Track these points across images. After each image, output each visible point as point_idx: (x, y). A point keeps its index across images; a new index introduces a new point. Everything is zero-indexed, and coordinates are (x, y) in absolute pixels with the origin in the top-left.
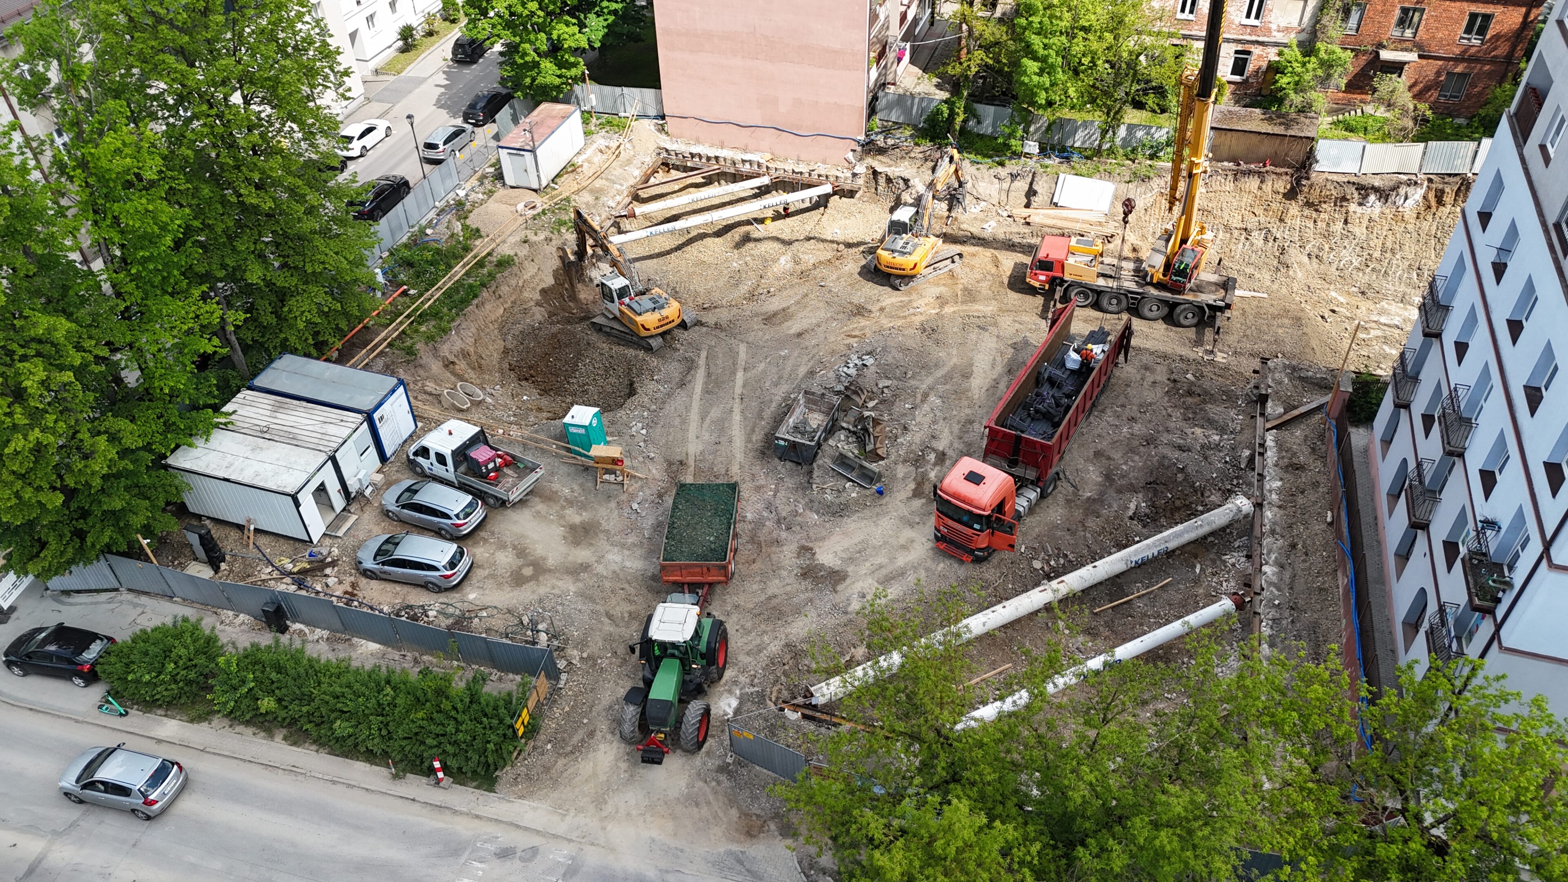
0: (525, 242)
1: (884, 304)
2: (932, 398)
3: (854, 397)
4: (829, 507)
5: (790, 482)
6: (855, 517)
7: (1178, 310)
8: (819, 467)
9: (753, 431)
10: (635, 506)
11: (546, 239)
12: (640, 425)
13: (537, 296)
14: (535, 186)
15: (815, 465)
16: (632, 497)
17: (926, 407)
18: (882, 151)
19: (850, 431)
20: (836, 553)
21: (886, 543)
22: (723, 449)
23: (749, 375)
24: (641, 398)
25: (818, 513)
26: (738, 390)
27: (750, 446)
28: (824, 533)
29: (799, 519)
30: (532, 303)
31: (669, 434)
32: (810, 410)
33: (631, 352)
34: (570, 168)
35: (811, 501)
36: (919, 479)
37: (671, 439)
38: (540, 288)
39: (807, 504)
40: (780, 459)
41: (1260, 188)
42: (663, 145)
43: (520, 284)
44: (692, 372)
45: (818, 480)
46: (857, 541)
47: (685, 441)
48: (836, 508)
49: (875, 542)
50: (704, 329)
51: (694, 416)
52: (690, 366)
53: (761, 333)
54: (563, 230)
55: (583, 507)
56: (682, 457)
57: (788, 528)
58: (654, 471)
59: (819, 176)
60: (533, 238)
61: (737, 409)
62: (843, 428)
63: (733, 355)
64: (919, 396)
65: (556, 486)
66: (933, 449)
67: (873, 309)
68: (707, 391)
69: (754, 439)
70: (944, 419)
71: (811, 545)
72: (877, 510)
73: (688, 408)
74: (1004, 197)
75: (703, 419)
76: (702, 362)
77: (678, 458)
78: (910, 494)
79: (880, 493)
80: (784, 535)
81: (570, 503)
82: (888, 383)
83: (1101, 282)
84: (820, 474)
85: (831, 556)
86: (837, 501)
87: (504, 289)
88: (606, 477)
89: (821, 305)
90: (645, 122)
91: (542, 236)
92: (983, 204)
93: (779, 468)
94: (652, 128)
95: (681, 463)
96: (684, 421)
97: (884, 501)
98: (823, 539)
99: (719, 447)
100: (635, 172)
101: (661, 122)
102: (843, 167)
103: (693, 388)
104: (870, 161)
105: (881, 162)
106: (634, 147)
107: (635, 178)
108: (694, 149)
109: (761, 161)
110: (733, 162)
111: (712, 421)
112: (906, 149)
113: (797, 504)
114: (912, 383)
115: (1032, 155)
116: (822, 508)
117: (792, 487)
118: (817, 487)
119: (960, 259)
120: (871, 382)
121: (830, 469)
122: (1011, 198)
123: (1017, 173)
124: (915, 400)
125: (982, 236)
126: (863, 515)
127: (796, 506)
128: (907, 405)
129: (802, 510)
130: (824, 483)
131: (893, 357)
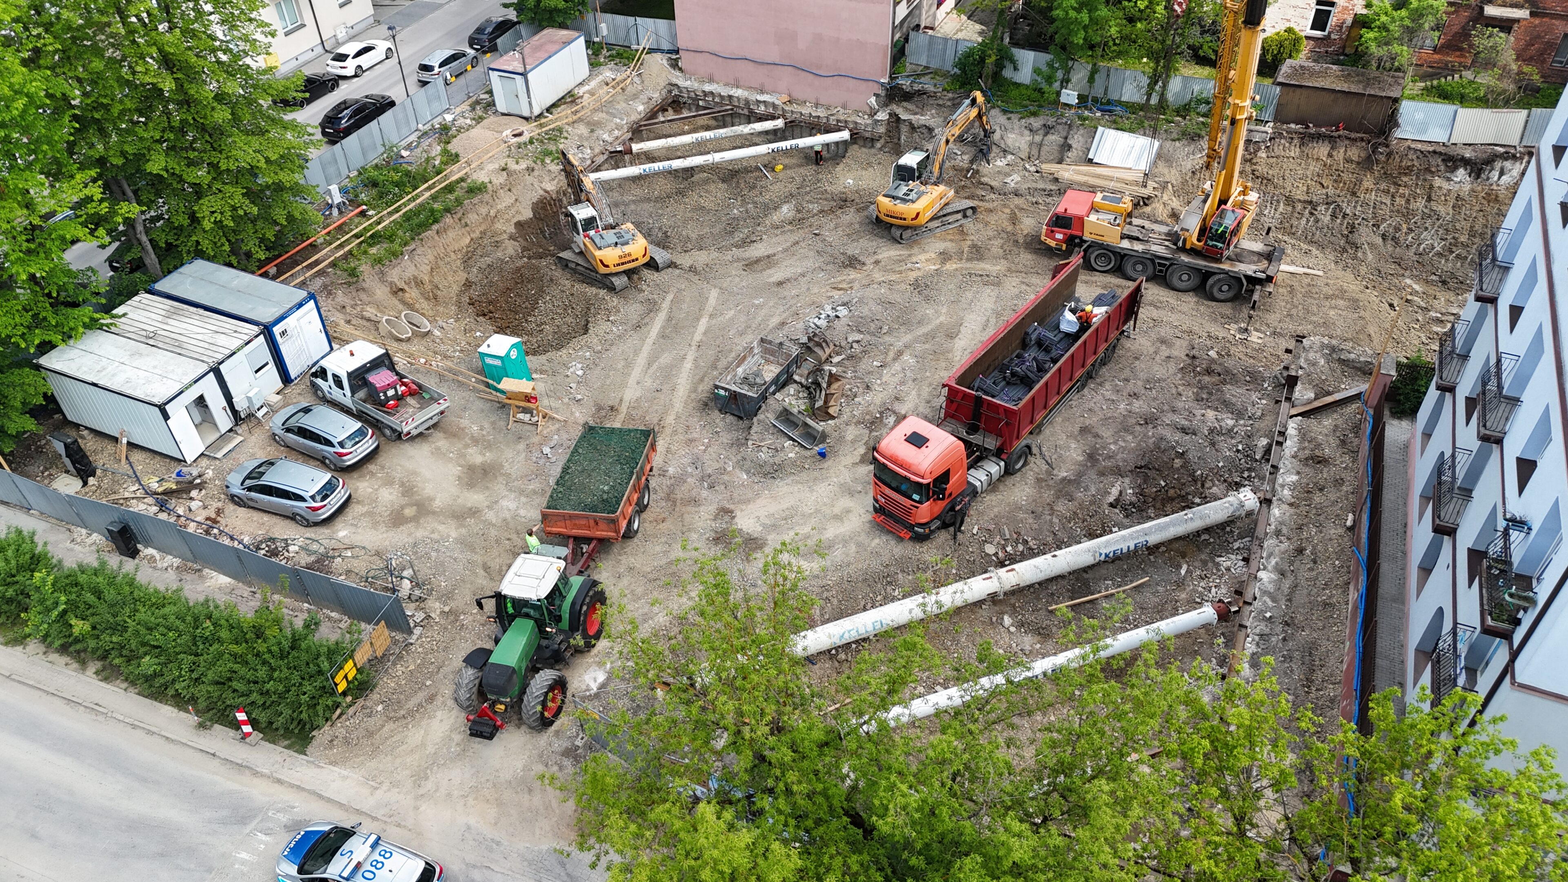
0: (504, 170)
1: (880, 257)
2: (906, 357)
3: (816, 349)
4: (761, 466)
5: (726, 438)
6: (789, 481)
7: (1211, 281)
8: (759, 422)
9: (702, 380)
10: (547, 450)
11: (528, 169)
12: (579, 366)
13: (512, 229)
14: (526, 113)
15: (755, 419)
16: (546, 439)
17: (897, 366)
18: (908, 97)
19: (802, 386)
20: (758, 518)
21: (817, 511)
22: (662, 397)
23: (714, 321)
24: (592, 338)
25: (748, 472)
26: (697, 337)
27: (693, 396)
28: (750, 495)
29: (726, 477)
30: (505, 236)
31: (607, 376)
32: (767, 361)
33: (591, 291)
34: (569, 98)
37: (608, 382)
38: (515, 220)
39: (738, 462)
40: (720, 411)
41: (1330, 155)
42: (675, 81)
43: (492, 213)
44: (652, 315)
45: (755, 437)
46: (785, 506)
47: (623, 385)
48: (768, 469)
49: (806, 509)
50: (678, 271)
51: (641, 360)
52: (652, 307)
53: (737, 279)
54: (548, 160)
55: (489, 446)
56: (615, 403)
57: (711, 487)
58: (577, 414)
59: (838, 121)
60: (513, 166)
61: (690, 357)
62: (795, 382)
63: (702, 300)
64: (891, 354)
65: (464, 422)
66: (894, 412)
67: (868, 262)
68: (663, 336)
69: (700, 389)
70: (914, 380)
71: (732, 507)
72: (816, 474)
73: (636, 353)
74: (1035, 152)
75: (650, 364)
76: (666, 305)
77: (610, 403)
78: (858, 459)
79: (822, 455)
80: (705, 493)
81: (475, 441)
82: (858, 337)
83: (1126, 244)
84: (759, 429)
85: (752, 521)
86: (771, 461)
87: (472, 218)
88: (521, 416)
89: (811, 254)
90: (658, 56)
91: (523, 165)
92: (1010, 157)
93: (717, 421)
94: (665, 62)
95: (612, 408)
96: (629, 364)
97: (825, 465)
98: (748, 501)
99: (658, 394)
100: (641, 108)
101: (674, 57)
102: (865, 113)
103: (649, 332)
104: (894, 107)
105: (906, 109)
106: (643, 82)
107: (640, 113)
108: (708, 88)
109: (777, 102)
110: (747, 102)
111: (659, 368)
112: (934, 96)
113: (728, 461)
114: (887, 339)
115: (1070, 106)
116: (753, 467)
117: (727, 443)
118: (753, 444)
119: (974, 214)
120: (841, 335)
121: (771, 425)
122: (1043, 153)
123: (1053, 124)
124: (886, 358)
125: (1003, 192)
126: (798, 479)
127: (725, 463)
128: (876, 363)
129: (731, 469)
130: (761, 440)
131: (870, 309)
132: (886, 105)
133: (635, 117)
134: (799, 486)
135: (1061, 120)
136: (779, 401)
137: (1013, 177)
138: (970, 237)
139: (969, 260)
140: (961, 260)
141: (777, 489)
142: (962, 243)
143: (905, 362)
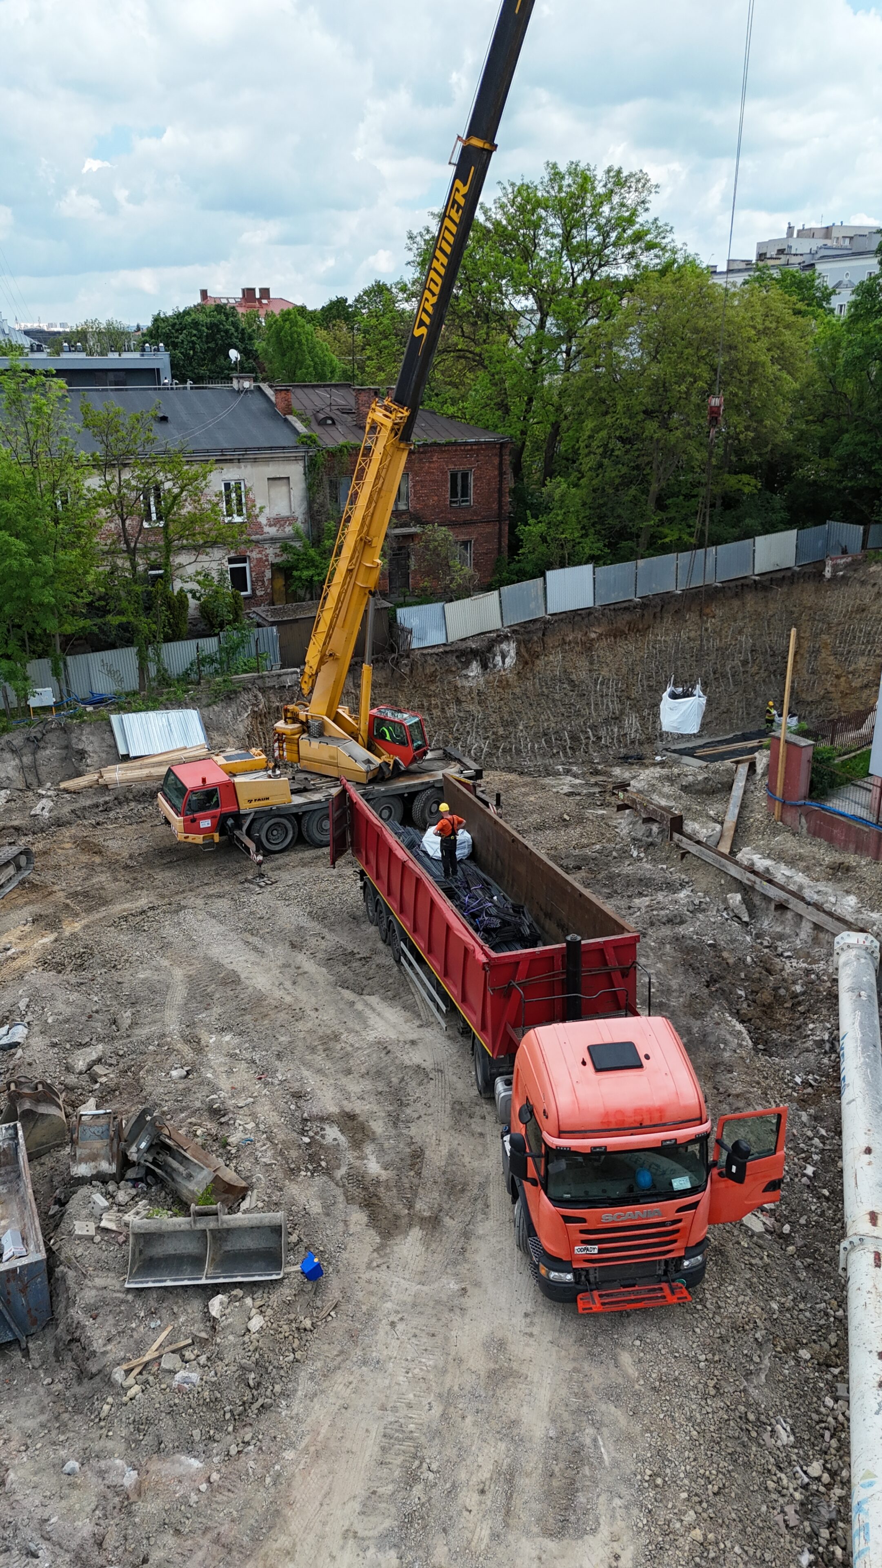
2: (210, 1038)
3: (43, 1109)
4: (212, 1404)
5: (21, 1416)
6: (304, 1386)
8: (93, 1312)
15: (77, 1314)
17: (217, 1058)
20: (349, 1534)
21: (448, 1399)
25: (188, 1447)
28: (261, 1498)
29: (148, 1508)
35: (140, 1425)
36: (356, 1192)
39: (133, 1444)
45: (115, 1351)
46: (370, 1449)
48: (234, 1394)
49: (421, 1416)
62: (82, 1181)
64: (182, 1049)
72: (339, 1324)
74: (31, 779)
78: (373, 1237)
79: (314, 1274)
84: (109, 1325)
86: (221, 1373)
97: (341, 1292)
113: (103, 1464)
114: (143, 1032)
115: (46, 709)
116: (192, 1423)
117: (43, 1426)
118: (128, 1372)
119: (29, 861)
120: (52, 1068)
121: (130, 1297)
122: (43, 777)
123: (39, 736)
124: (183, 1057)
125: (37, 829)
126: (319, 1364)
127: (102, 1474)
128: (174, 1073)
129: (134, 1473)
130: (140, 1347)
131: (68, 1003)
134: (340, 1378)
135: (48, 727)
136: (91, 1238)
137: (40, 806)
138: (56, 888)
139: (89, 910)
140: (77, 915)
141: (304, 1427)
142: (51, 898)
143: (218, 1045)
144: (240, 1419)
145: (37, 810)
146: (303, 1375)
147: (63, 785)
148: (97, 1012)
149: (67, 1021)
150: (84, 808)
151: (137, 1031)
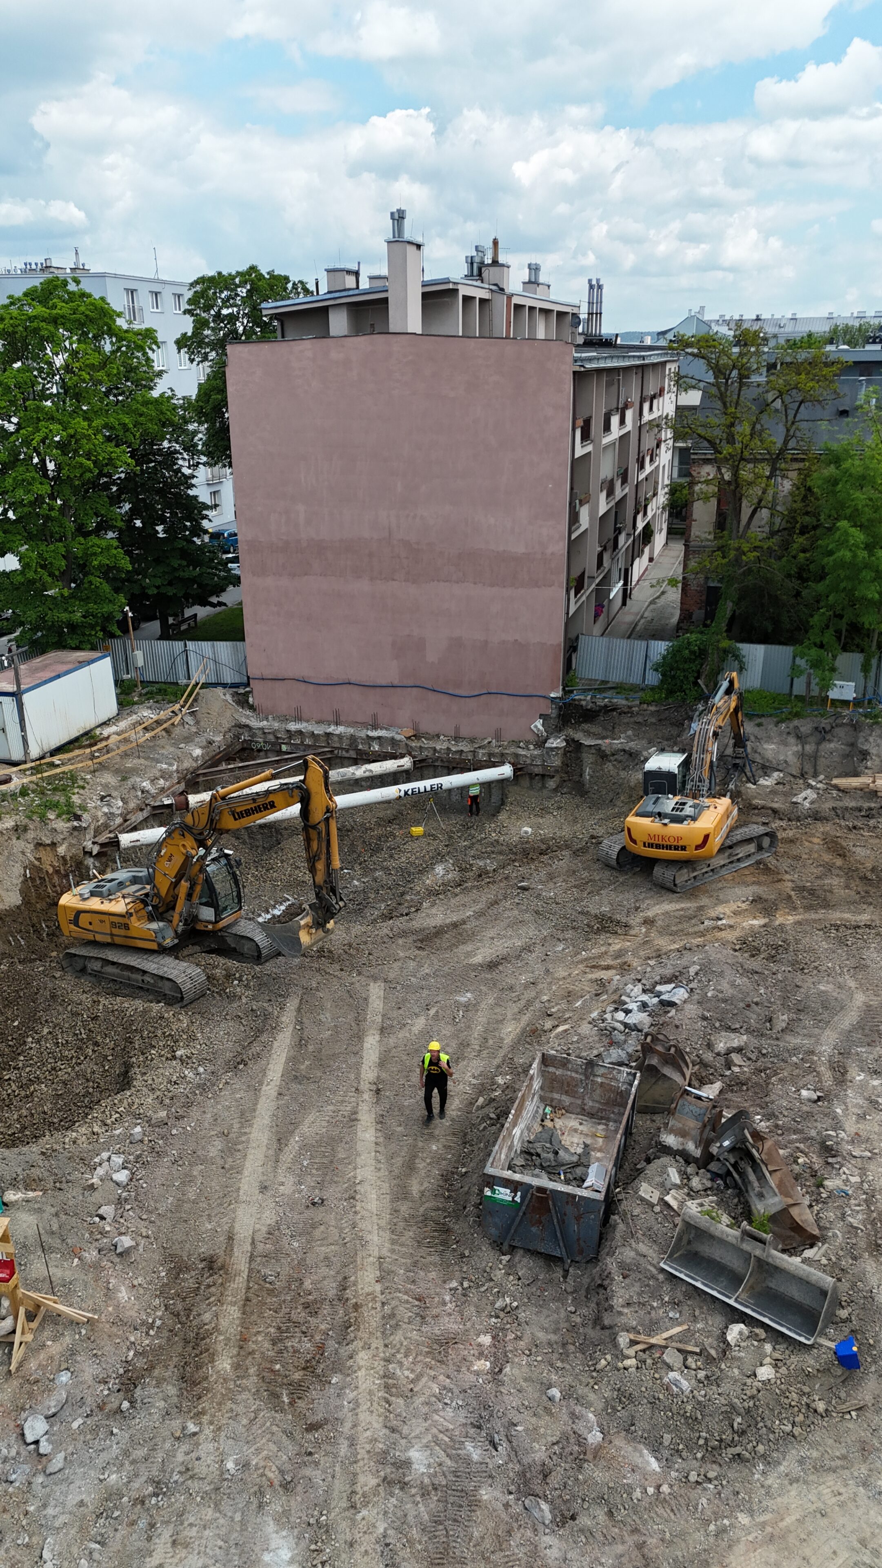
1: (650, 914)
5: (538, 1325)
8: (626, 1271)
9: (410, 1167)
11: (16, 828)
12: (118, 1160)
14: (17, 754)
15: (611, 1264)
18: (588, 716)
19: (688, 1158)
22: (331, 1219)
23: (392, 1041)
24: (142, 1097)
25: (655, 1445)
26: (369, 1073)
27: (404, 1208)
31: (188, 1180)
32: (560, 1109)
33: (134, 1006)
34: (86, 741)
37: (191, 1193)
40: (498, 1246)
44: (264, 1037)
47: (230, 1199)
51: (260, 1133)
53: (412, 964)
56: (217, 1248)
57: (565, 1517)
59: (490, 755)
61: (367, 1117)
62: (666, 1150)
63: (356, 1003)
64: (824, 1073)
67: (632, 923)
68: (293, 1076)
69: (415, 1188)
72: (855, 1428)
73: (246, 1116)
74: (808, 768)
75: (281, 1141)
76: (287, 1019)
77: (204, 1249)
79: (848, 1363)
86: (713, 1398)
89: (527, 916)
90: (220, 691)
92: (775, 775)
93: (499, 1274)
94: (229, 698)
95: (211, 1264)
96: (233, 1148)
97: (867, 1394)
99: (318, 1214)
100: (198, 752)
101: (241, 691)
102: (528, 743)
103: (264, 1072)
104: (571, 732)
105: (589, 734)
106: (197, 723)
107: (196, 760)
108: (293, 726)
109: (398, 737)
110: (353, 739)
111: (304, 1147)
112: (628, 712)
113: (578, 1409)
114: (794, 1041)
115: (845, 703)
116: (666, 1426)
117: (550, 1344)
118: (633, 1343)
119: (772, 845)
120: (695, 1039)
121: (661, 1277)
122: (820, 768)
123: (828, 728)
124: (820, 1081)
125: (794, 816)
126: (815, 1454)
127: (574, 1416)
128: (804, 1093)
129: (599, 1436)
130: (653, 1327)
131: (733, 984)
132: (558, 730)
133: (188, 764)
134: (831, 1481)
135: (839, 721)
136: (652, 1206)
137: (803, 795)
138: (787, 877)
139: (808, 908)
140: (795, 908)
141: (770, 1503)
142: (779, 886)
143: (863, 1086)
144: (713, 1452)
145: (799, 799)
146: (794, 1453)
147: (835, 781)
148: (757, 1004)
149: (725, 1001)
150: (846, 808)
151: (788, 1038)
